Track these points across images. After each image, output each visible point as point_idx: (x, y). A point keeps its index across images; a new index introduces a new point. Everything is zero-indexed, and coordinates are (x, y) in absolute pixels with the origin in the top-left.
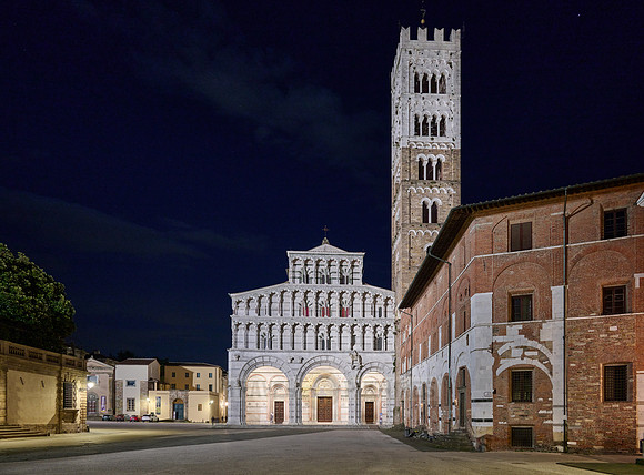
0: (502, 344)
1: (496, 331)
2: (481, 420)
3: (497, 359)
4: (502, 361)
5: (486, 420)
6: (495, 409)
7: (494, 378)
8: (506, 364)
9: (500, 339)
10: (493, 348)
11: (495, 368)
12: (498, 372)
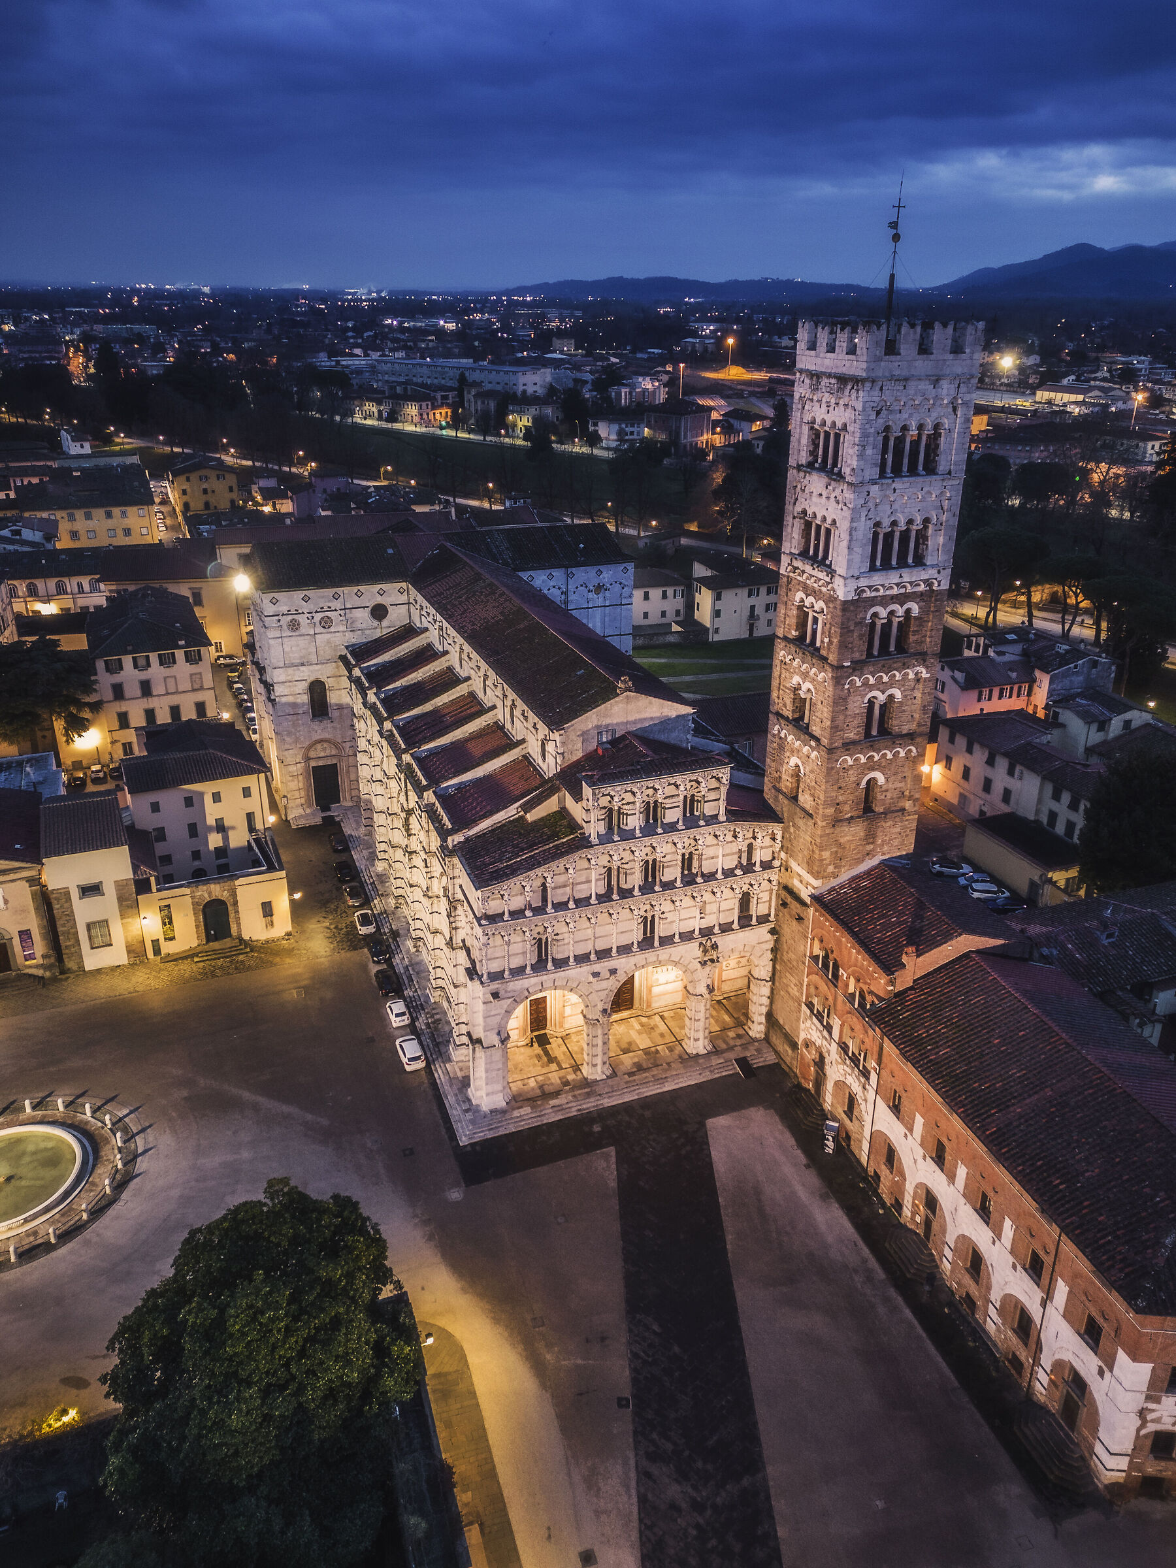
0: (1153, 1411)
1: (1149, 1398)
2: (1113, 1470)
3: (1144, 1424)
4: (1149, 1424)
5: (1118, 1471)
6: (1131, 1462)
7: (1138, 1437)
8: (1151, 1427)
9: (1151, 1406)
10: (1142, 1413)
11: (1138, 1430)
12: (1143, 1432)
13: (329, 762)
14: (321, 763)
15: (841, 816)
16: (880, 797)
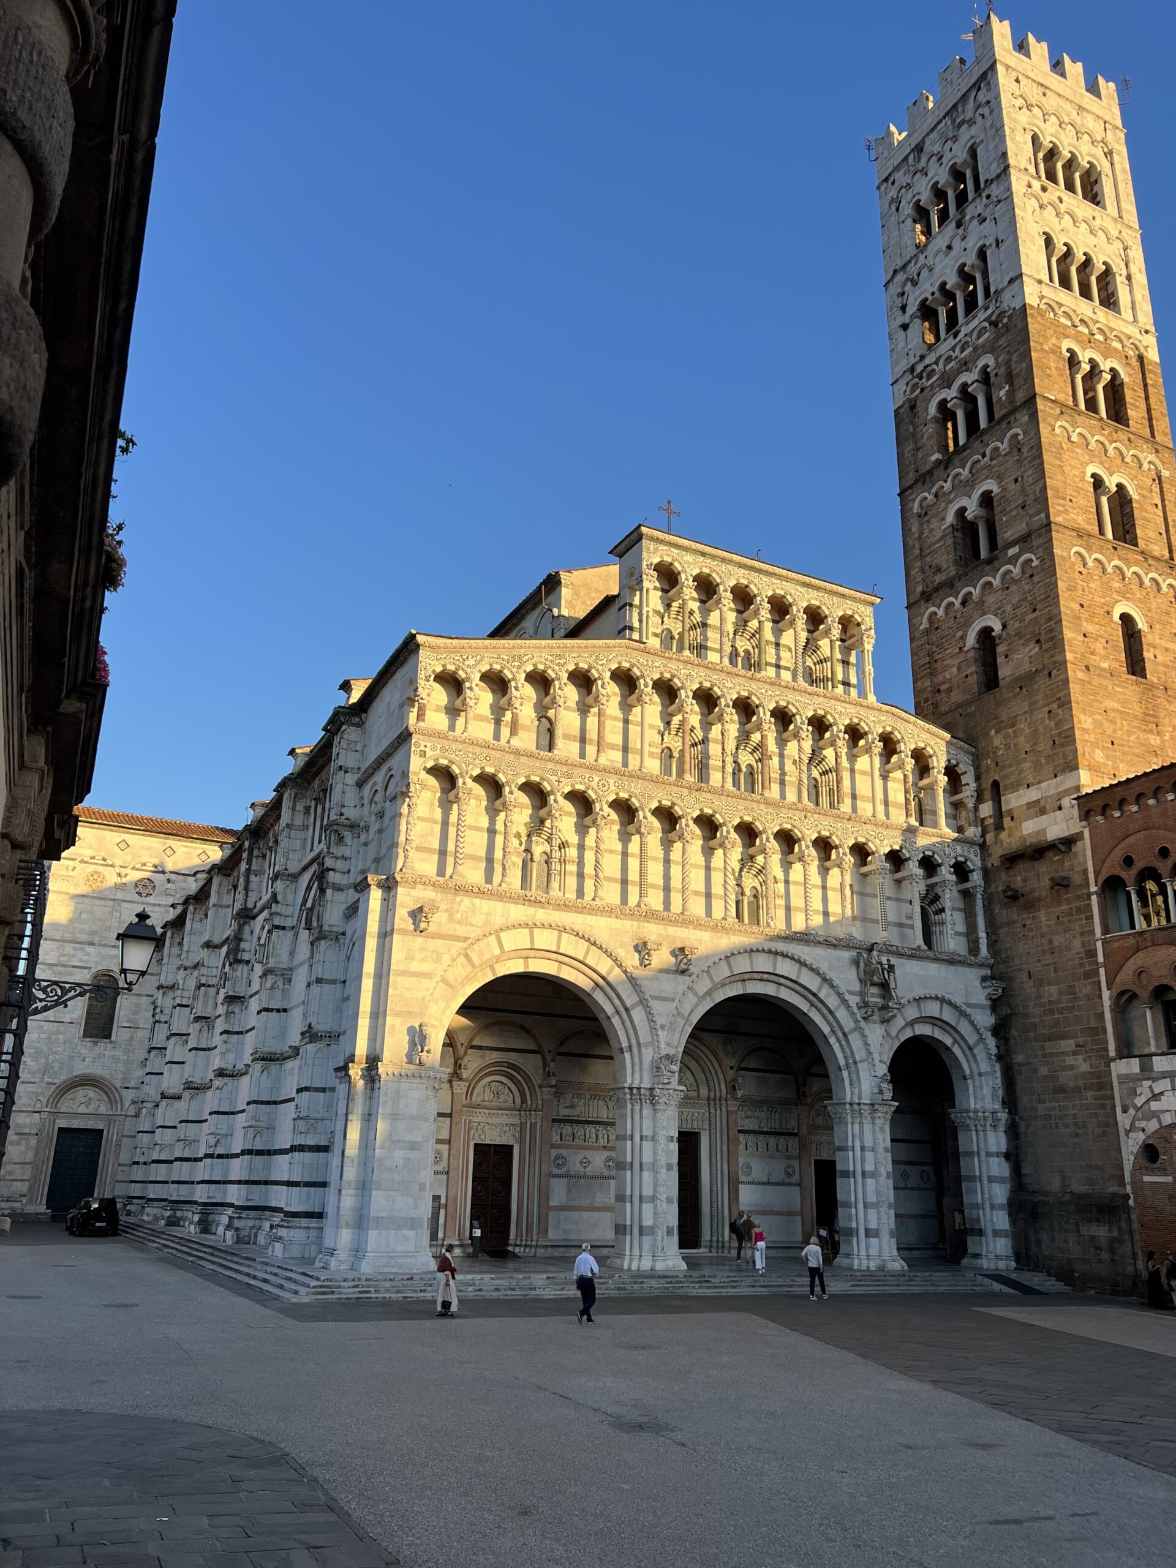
13: (90, 1124)
14: (76, 1124)
15: (1094, 660)
16: (1147, 655)
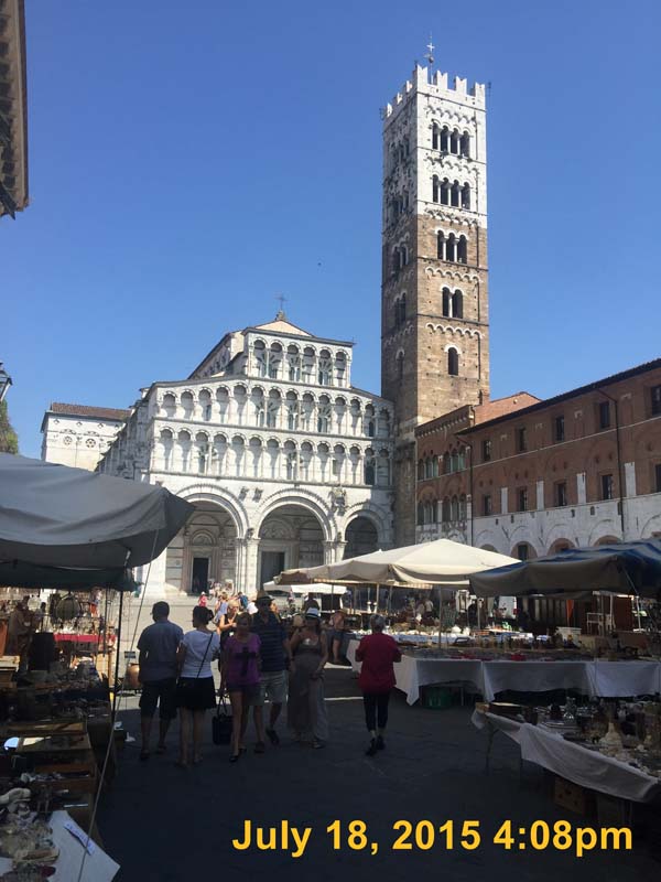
15: (431, 371)
16: (460, 365)
